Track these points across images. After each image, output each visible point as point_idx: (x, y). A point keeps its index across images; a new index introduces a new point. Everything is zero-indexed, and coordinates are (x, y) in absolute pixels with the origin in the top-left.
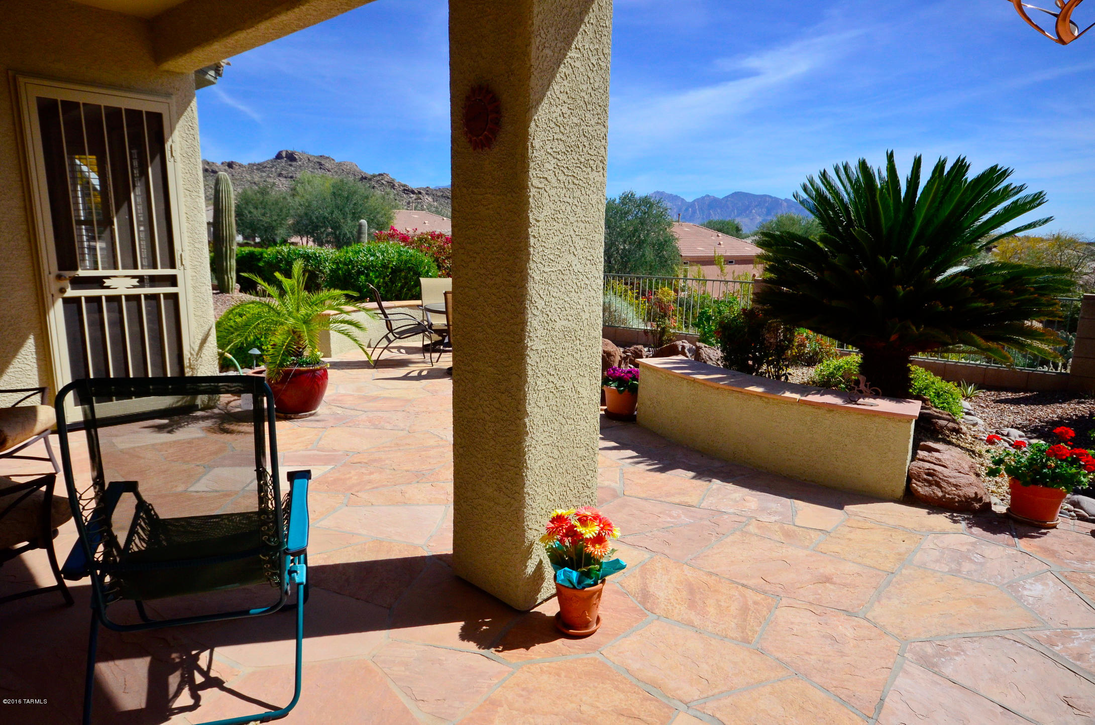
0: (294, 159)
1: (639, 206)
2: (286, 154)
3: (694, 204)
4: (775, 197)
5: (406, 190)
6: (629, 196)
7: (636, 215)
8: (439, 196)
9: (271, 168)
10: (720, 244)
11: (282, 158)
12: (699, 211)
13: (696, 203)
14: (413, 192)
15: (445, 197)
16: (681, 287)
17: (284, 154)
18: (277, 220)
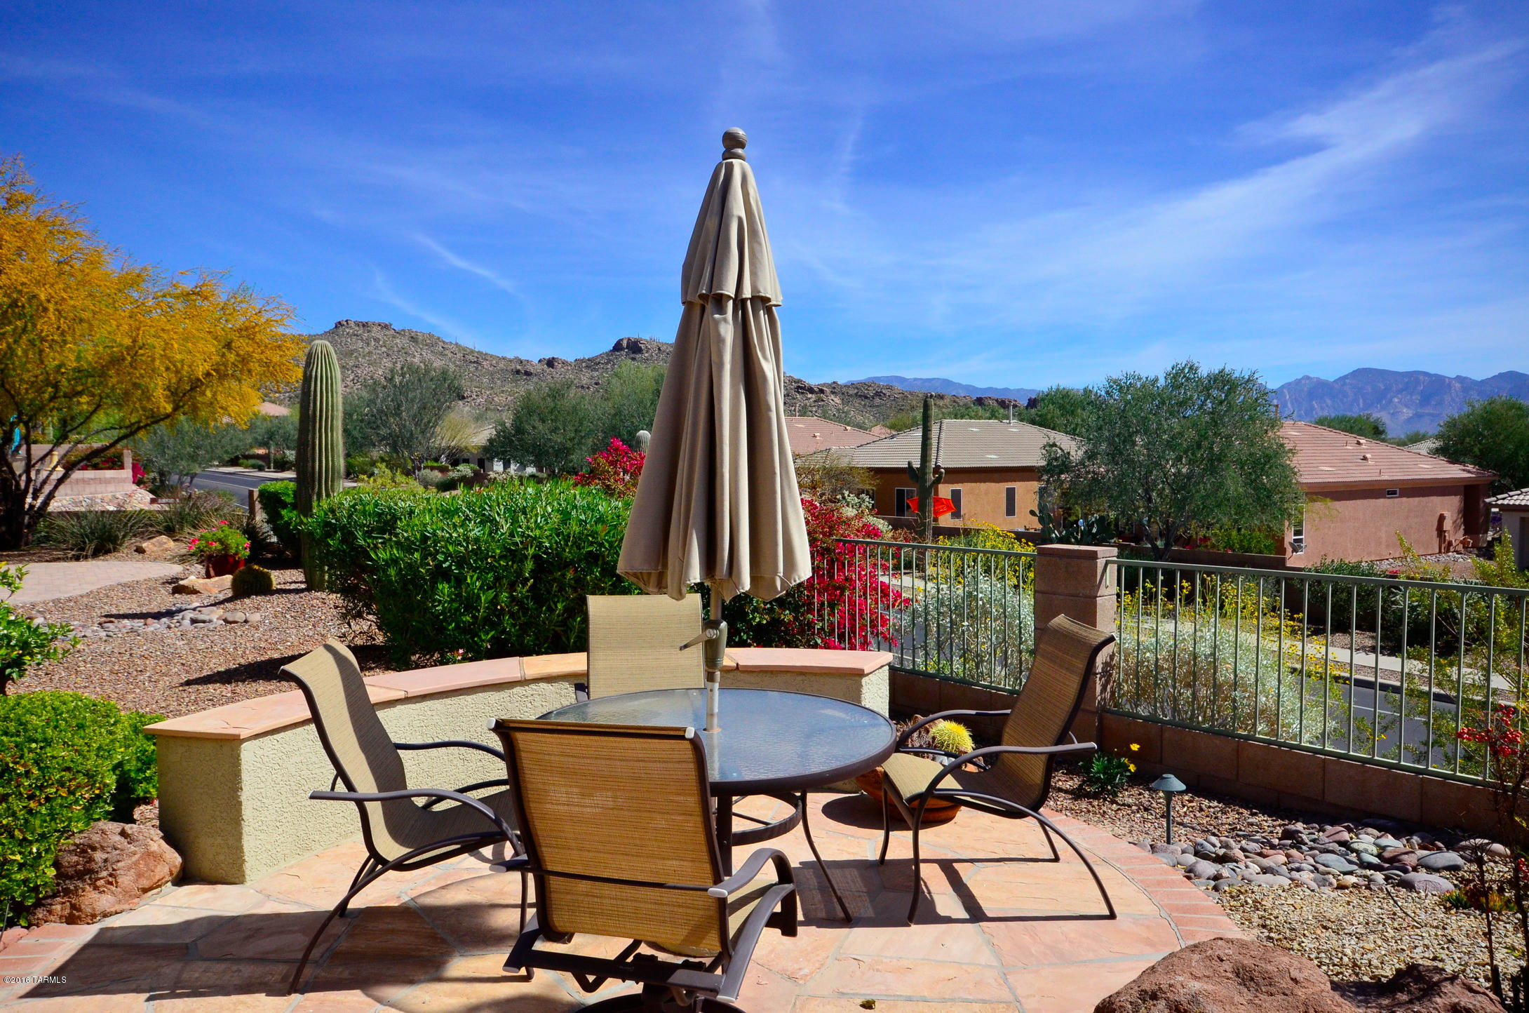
0: (639, 350)
1: (1208, 388)
2: (628, 343)
3: (1282, 392)
4: (1436, 375)
5: (801, 388)
6: (1186, 371)
7: (1201, 407)
8: (851, 396)
9: (607, 364)
10: (1365, 458)
11: (622, 349)
12: (1292, 404)
13: (1285, 391)
14: (811, 390)
15: (860, 396)
16: (1290, 543)
17: (625, 343)
18: (574, 438)
